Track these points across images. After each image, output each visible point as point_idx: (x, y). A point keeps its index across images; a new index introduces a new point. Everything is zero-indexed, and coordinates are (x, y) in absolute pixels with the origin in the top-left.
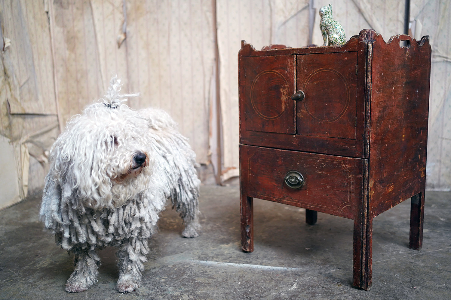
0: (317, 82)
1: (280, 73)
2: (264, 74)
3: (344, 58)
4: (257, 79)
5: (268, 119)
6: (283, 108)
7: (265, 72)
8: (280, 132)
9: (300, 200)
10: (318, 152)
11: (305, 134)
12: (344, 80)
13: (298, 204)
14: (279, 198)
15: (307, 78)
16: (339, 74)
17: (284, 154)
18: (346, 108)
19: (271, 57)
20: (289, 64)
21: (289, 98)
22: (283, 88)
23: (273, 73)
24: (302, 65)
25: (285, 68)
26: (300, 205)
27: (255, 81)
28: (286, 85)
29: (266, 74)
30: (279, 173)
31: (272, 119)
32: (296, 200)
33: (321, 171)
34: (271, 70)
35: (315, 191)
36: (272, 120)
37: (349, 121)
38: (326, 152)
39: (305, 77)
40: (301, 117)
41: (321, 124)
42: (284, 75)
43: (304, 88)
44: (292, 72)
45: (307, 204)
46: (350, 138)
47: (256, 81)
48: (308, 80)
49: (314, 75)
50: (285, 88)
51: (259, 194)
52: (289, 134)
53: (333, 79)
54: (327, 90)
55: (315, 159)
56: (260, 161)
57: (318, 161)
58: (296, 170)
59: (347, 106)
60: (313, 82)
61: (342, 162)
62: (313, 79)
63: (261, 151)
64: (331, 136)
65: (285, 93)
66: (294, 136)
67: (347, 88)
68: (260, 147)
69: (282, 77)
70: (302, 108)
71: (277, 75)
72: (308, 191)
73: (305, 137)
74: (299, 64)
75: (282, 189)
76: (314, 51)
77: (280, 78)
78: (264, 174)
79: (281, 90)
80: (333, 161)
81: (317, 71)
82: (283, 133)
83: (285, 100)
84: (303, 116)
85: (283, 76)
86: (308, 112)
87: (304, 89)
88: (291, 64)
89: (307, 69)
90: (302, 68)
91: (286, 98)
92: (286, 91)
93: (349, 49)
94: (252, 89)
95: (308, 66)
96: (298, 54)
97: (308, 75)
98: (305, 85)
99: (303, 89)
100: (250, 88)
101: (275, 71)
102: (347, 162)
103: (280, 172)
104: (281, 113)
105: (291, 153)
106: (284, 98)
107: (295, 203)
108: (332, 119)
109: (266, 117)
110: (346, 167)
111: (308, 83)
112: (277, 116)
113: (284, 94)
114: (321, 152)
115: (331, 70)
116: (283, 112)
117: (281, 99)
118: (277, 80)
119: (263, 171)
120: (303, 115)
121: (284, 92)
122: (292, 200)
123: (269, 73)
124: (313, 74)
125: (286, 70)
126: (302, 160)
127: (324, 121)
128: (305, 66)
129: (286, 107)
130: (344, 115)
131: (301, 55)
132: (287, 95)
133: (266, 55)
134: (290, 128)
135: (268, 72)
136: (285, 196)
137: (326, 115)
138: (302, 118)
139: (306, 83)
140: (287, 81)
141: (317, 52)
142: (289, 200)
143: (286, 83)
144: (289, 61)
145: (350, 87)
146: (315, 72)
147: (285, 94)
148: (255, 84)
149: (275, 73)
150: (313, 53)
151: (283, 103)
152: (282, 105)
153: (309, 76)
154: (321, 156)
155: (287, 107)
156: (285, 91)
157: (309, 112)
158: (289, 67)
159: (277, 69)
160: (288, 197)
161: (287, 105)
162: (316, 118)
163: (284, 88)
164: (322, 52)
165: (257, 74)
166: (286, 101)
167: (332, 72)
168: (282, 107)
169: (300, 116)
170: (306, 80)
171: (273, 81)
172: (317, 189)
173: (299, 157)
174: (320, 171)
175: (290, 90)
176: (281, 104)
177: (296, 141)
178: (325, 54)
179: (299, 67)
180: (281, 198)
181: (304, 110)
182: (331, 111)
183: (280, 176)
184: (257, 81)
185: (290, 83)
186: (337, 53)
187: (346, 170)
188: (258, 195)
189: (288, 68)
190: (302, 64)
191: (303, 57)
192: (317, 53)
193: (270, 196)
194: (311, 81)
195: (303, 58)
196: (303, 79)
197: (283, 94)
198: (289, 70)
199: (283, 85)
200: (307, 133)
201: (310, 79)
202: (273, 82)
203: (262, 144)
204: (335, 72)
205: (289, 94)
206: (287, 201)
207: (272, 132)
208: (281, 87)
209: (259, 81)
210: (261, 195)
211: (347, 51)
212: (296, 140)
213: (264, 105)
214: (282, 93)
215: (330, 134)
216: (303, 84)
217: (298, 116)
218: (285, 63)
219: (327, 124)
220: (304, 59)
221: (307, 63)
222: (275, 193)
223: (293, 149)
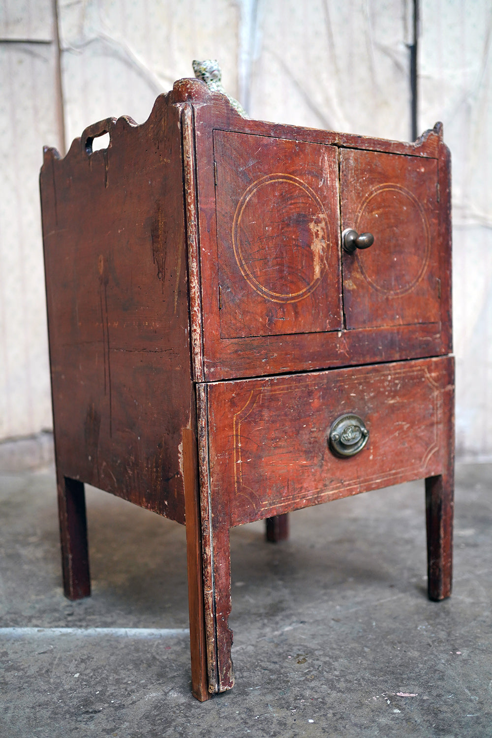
0: (379, 212)
1: (308, 184)
2: (267, 183)
3: (419, 167)
4: (250, 196)
5: (283, 299)
6: (317, 269)
7: (271, 178)
8: (313, 331)
9: (358, 477)
10: (385, 360)
11: (360, 326)
12: (421, 211)
13: (354, 488)
14: (314, 494)
15: (362, 201)
16: (413, 198)
17: (325, 381)
18: (425, 265)
19: (286, 141)
20: (326, 164)
21: (328, 245)
22: (315, 223)
23: (293, 184)
24: (352, 173)
25: (319, 174)
26: (357, 488)
27: (245, 199)
28: (321, 216)
29: (275, 183)
30: (313, 432)
31: (293, 298)
32: (349, 480)
33: (393, 397)
34: (286, 175)
35: (384, 444)
36: (293, 301)
37: (430, 288)
38: (397, 357)
39: (357, 200)
40: (351, 288)
41: (387, 299)
42: (317, 190)
43: (356, 223)
44: (333, 186)
45: (372, 480)
46: (433, 320)
47: (248, 199)
48: (363, 207)
49: (373, 195)
50: (320, 222)
51: (265, 506)
52: (330, 331)
53: (405, 208)
54: (395, 228)
55: (384, 375)
56: (266, 414)
57: (389, 378)
58: (350, 410)
59: (426, 261)
60: (372, 211)
61: (426, 370)
62: (372, 204)
63: (269, 388)
64: (405, 323)
65: (321, 233)
66: (340, 334)
67: (426, 225)
68: (267, 379)
69: (313, 195)
70: (353, 269)
71: (301, 189)
72: (373, 448)
73: (360, 332)
74: (344, 167)
75: (321, 466)
76: (372, 145)
77: (310, 197)
78: (275, 447)
79: (312, 225)
80: (413, 371)
81: (379, 189)
82: (318, 330)
83: (321, 251)
84: (355, 287)
85: (314, 192)
86: (365, 277)
87: (356, 227)
88: (330, 166)
89: (360, 183)
90: (351, 177)
91: (323, 246)
92: (322, 228)
93: (427, 153)
94: (237, 221)
95: (361, 176)
96: (343, 147)
97: (363, 196)
98: (358, 216)
99: (354, 224)
100: (232, 218)
101: (298, 179)
102: (433, 367)
103: (315, 429)
104: (312, 284)
105: (339, 375)
106: (318, 246)
107: (348, 490)
108: (405, 288)
109: (277, 295)
110: (431, 377)
111: (362, 214)
112: (304, 290)
113: (317, 236)
114: (390, 360)
115: (400, 188)
116: (318, 279)
117: (312, 247)
118: (303, 203)
119: (275, 439)
120: (356, 284)
121: (318, 231)
122: (342, 483)
123: (283, 182)
124: (371, 193)
125: (321, 180)
126: (360, 384)
127: (392, 292)
128: (357, 176)
129: (323, 267)
130: (423, 279)
131: (348, 149)
132: (323, 238)
133: (272, 134)
134: (331, 316)
135: (281, 180)
136: (327, 483)
137: (395, 280)
138: (353, 290)
139: (359, 212)
140: (324, 205)
141: (379, 148)
142: (337, 488)
143: (321, 210)
144: (326, 158)
145: (430, 225)
146: (375, 189)
147: (320, 236)
148: (244, 206)
149: (297, 184)
150: (371, 149)
151: (316, 259)
152: (315, 263)
153: (364, 199)
154: (394, 366)
155: (325, 266)
156: (319, 229)
157: (367, 276)
158: (326, 174)
159: (301, 175)
160: (333, 483)
161: (326, 262)
162: (379, 288)
163: (318, 222)
164: (387, 151)
165: (250, 182)
166: (322, 254)
167: (402, 194)
168: (314, 269)
169: (349, 285)
170: (360, 206)
171: (291, 204)
172: (387, 439)
173: (356, 379)
174: (391, 400)
175: (331, 228)
176: (313, 260)
177: (345, 345)
178: (391, 155)
179: (345, 175)
180: (318, 493)
181: (358, 272)
182: (404, 272)
183: (315, 437)
184: (250, 200)
185: (329, 211)
186: (409, 157)
187: (430, 382)
188: (263, 509)
189: (324, 175)
190: (351, 170)
191: (353, 153)
192: (378, 150)
193: (294, 498)
194: (368, 209)
195: (353, 157)
196: (355, 203)
197: (315, 237)
198: (327, 181)
199: (314, 214)
200: (364, 322)
201: (367, 205)
202: (292, 206)
203: (269, 369)
204: (408, 193)
205: (328, 236)
206: (331, 492)
207: (293, 332)
208: (311, 220)
209: (256, 200)
210: (270, 505)
211: (425, 156)
212: (345, 342)
213: (270, 263)
214: (314, 234)
215: (403, 317)
216: (353, 215)
217: (347, 286)
218: (318, 163)
219: (398, 298)
220: (355, 159)
221: (360, 169)
222: (305, 485)
223: (339, 365)
